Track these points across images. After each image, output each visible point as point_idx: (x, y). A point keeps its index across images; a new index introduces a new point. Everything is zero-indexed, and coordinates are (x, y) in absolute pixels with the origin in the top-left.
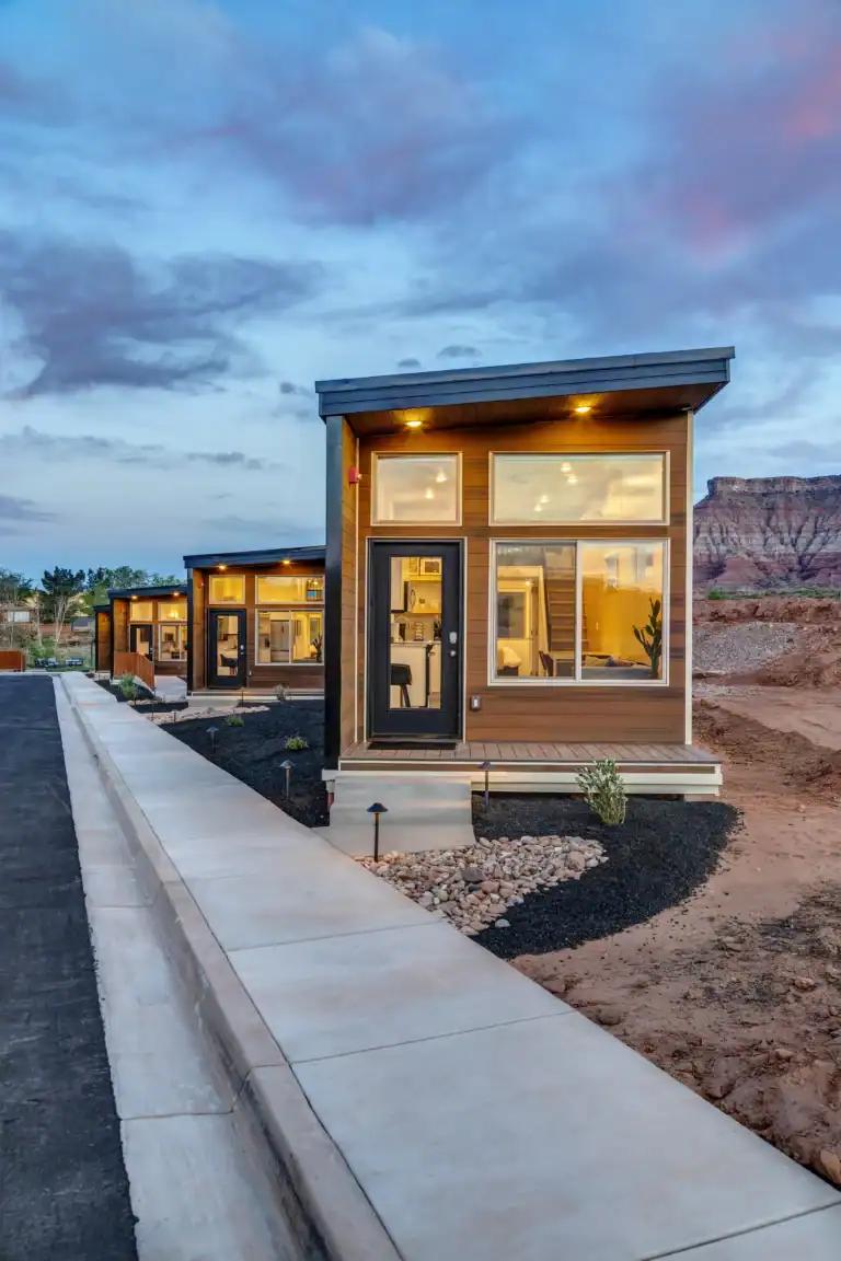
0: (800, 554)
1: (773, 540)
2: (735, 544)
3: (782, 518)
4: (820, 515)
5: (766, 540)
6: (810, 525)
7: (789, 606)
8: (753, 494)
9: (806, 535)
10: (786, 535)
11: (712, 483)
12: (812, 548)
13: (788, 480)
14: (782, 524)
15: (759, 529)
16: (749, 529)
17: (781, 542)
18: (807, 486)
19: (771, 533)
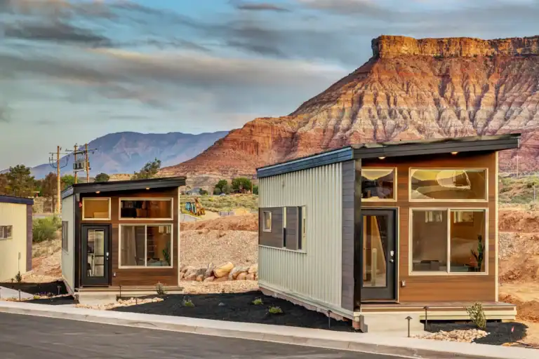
0: (480, 130)
1: (449, 112)
2: (405, 118)
3: (458, 87)
4: (501, 84)
5: (440, 113)
6: (489, 97)
7: (506, 217)
8: (425, 58)
9: (486, 107)
10: (463, 107)
11: (377, 43)
12: (493, 125)
13: (464, 42)
14: (459, 94)
15: (431, 100)
16: (420, 101)
17: (458, 115)
18: (485, 51)
19: (444, 105)
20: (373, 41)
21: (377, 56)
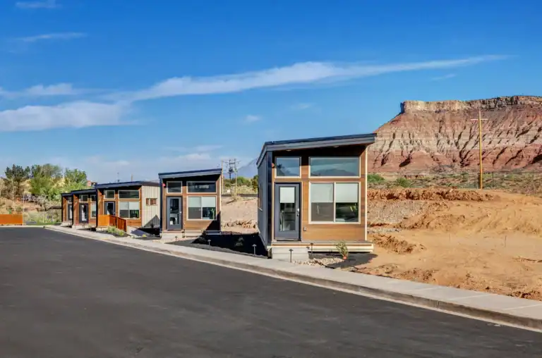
0: (460, 150)
2: (418, 144)
3: (449, 127)
5: (438, 141)
6: (466, 132)
8: (430, 112)
9: (464, 138)
10: (451, 138)
11: (403, 105)
12: (468, 147)
14: (449, 131)
15: (433, 134)
16: (427, 134)
17: (448, 142)
18: (464, 107)
19: (441, 137)
20: (401, 104)
21: (403, 112)
